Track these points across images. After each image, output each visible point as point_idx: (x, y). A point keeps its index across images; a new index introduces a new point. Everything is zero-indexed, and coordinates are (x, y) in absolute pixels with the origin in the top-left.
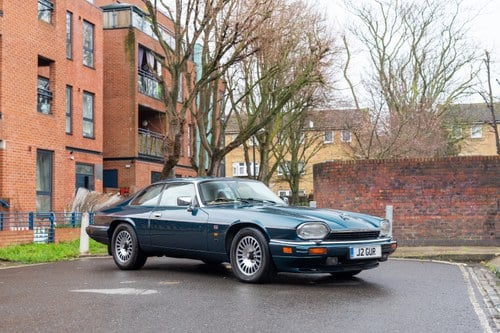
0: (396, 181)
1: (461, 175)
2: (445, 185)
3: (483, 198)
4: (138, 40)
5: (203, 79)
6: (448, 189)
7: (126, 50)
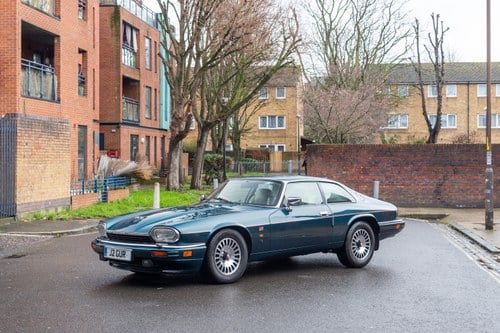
0: (373, 160)
1: (419, 157)
2: (407, 164)
3: (433, 174)
4: (123, 17)
5: (204, 67)
6: (410, 167)
7: (112, 27)
